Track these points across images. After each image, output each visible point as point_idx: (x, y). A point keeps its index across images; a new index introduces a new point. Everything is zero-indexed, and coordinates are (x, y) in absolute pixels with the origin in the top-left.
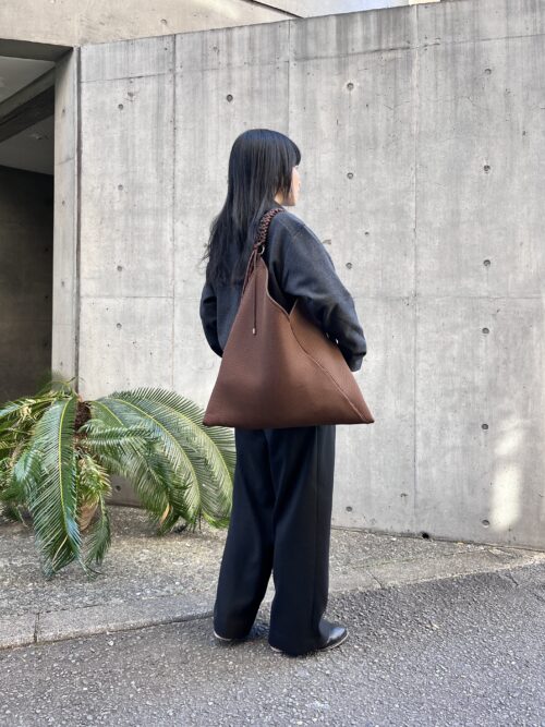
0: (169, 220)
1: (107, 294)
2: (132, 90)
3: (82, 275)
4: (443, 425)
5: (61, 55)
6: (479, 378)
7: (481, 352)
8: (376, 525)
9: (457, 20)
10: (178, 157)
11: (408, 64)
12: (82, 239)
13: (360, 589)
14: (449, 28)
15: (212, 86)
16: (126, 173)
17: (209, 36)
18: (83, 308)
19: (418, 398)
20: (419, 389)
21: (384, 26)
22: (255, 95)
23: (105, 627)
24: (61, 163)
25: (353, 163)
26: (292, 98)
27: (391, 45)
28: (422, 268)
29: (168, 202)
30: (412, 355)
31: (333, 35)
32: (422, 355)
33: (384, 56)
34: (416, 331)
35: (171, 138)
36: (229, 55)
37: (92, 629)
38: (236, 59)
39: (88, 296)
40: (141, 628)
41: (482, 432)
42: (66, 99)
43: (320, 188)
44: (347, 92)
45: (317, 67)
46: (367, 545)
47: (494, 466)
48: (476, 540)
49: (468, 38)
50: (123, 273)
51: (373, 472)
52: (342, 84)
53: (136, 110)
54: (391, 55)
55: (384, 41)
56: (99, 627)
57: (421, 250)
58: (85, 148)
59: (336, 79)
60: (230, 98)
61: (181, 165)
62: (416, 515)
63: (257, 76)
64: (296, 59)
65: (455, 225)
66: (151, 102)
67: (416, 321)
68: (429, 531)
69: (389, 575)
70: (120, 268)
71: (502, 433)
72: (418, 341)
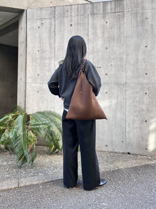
0: (53, 61)
1: (34, 82)
2: (42, 23)
3: (27, 77)
4: (134, 121)
5: (21, 12)
6: (144, 107)
7: (145, 100)
8: (114, 150)
9: (138, 4)
10: (56, 42)
11: (123, 16)
12: (27, 66)
13: (112, 169)
14: (135, 6)
15: (66, 21)
16: (40, 47)
17: (65, 7)
18: (27, 86)
19: (127, 113)
20: (127, 110)
21: (116, 5)
22: (79, 24)
23: (38, 182)
24: (21, 44)
25: (108, 44)
26: (90, 25)
27: (119, 11)
28: (127, 75)
29: (53, 55)
30: (125, 100)
31: (102, 8)
32: (128, 101)
33: (117, 14)
34: (126, 93)
35: (54, 37)
36: (71, 13)
37: (35, 183)
38: (73, 14)
39: (29, 83)
40: (49, 182)
41: (145, 123)
42: (22, 25)
43: (98, 52)
44: (106, 24)
45: (97, 17)
46: (112, 156)
47: (149, 133)
48: (144, 155)
49: (141, 9)
50: (39, 76)
51: (114, 135)
52: (104, 21)
53: (44, 28)
54: (118, 14)
55: (116, 10)
56: (37, 182)
57: (127, 70)
58: (28, 39)
59: (102, 20)
60: (71, 25)
61: (57, 45)
62: (126, 147)
63: (79, 19)
64: (91, 14)
65: (137, 63)
66: (48, 26)
67: (126, 90)
68: (130, 152)
69: (120, 165)
70: (38, 75)
71: (151, 123)
72: (126, 96)
